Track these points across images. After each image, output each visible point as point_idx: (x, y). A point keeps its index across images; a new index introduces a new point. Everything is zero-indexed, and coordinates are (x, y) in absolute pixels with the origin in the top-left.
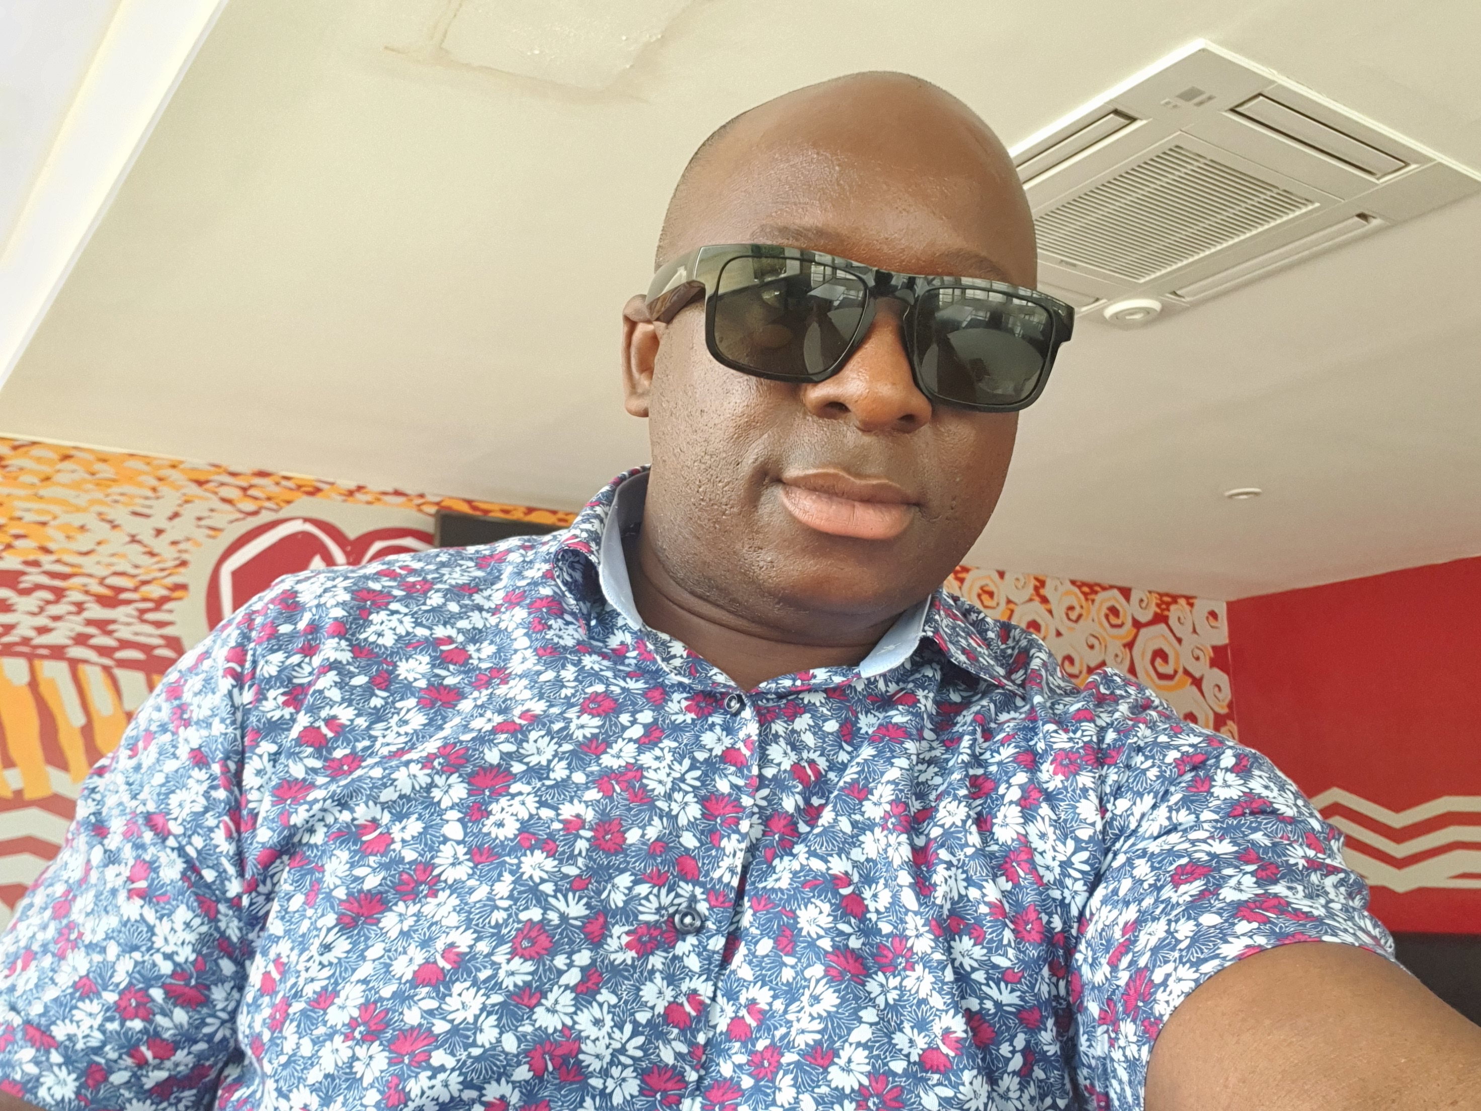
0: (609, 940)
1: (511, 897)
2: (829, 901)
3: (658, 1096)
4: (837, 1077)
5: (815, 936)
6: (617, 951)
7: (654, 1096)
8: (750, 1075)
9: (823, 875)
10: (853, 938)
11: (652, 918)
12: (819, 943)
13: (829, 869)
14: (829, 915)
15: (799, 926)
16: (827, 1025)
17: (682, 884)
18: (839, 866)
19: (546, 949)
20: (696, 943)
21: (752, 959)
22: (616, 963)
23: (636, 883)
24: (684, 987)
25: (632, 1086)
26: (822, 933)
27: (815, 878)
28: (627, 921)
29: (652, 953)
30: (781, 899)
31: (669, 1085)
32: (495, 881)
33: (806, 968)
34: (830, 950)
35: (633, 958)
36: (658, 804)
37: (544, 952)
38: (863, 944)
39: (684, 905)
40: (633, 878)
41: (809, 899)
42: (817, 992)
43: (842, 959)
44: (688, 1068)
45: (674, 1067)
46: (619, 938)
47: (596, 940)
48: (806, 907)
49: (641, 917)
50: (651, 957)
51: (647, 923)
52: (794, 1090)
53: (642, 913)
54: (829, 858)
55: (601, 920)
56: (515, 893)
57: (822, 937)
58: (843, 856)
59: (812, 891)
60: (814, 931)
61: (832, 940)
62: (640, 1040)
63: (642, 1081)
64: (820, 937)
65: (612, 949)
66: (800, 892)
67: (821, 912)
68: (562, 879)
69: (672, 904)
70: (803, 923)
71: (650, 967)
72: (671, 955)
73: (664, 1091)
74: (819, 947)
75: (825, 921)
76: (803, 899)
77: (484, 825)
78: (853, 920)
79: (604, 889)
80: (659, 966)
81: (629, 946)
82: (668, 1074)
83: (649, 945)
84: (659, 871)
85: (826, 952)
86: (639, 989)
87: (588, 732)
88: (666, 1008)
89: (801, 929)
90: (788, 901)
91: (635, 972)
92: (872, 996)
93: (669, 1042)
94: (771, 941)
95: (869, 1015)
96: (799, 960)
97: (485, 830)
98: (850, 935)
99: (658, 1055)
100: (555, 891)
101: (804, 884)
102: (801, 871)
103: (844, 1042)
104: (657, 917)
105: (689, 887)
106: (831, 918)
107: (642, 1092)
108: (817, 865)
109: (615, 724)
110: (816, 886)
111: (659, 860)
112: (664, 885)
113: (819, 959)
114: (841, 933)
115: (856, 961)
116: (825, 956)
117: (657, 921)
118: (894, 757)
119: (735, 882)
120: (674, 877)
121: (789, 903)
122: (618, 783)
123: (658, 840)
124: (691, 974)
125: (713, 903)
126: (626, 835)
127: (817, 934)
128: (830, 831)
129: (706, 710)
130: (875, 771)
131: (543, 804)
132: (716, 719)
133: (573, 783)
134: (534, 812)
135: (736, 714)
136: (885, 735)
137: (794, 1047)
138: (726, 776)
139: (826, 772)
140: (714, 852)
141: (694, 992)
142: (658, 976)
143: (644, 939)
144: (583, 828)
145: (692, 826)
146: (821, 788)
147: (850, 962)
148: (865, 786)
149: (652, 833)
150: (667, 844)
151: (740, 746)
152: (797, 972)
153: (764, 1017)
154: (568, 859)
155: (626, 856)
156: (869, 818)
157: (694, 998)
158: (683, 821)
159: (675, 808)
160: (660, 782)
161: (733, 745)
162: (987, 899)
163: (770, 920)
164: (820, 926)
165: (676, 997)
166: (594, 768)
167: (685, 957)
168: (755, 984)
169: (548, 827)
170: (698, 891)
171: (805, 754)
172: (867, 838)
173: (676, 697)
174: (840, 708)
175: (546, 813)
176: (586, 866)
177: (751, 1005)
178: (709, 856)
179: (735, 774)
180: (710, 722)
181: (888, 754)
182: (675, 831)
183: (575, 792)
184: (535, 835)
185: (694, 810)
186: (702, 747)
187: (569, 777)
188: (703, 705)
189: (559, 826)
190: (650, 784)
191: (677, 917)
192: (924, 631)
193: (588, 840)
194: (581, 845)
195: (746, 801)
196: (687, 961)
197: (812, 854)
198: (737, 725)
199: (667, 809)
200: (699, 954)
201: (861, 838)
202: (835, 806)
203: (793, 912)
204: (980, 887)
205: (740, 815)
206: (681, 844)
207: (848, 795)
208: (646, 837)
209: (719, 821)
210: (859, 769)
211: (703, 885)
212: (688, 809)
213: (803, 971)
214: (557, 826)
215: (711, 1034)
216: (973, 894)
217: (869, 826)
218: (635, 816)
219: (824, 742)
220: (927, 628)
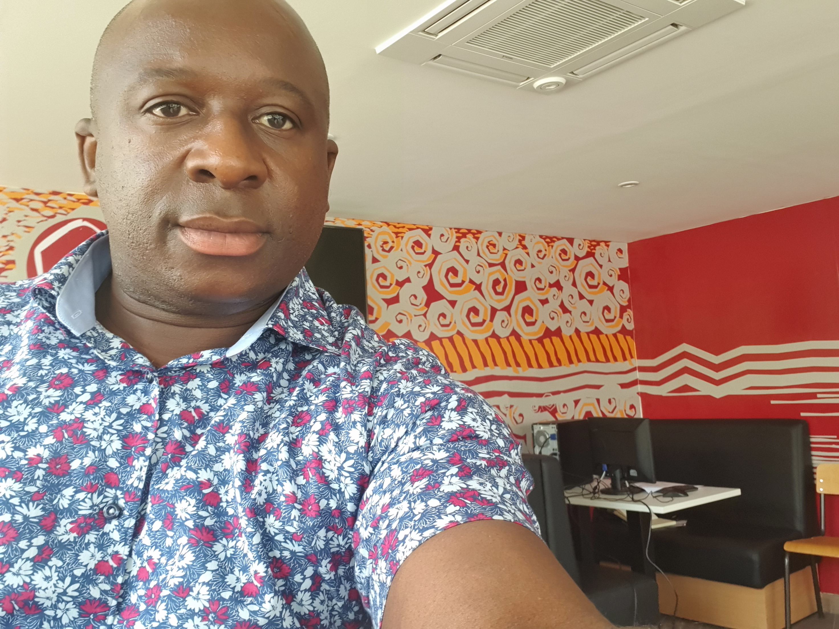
0: (58, 528)
2: (195, 498)
3: (92, 616)
4: (191, 603)
5: (184, 519)
6: (64, 534)
7: (89, 617)
8: (145, 603)
9: (194, 481)
10: (208, 519)
11: (87, 512)
12: (186, 523)
13: (198, 478)
14: (194, 506)
15: (176, 513)
16: (186, 573)
17: (108, 490)
18: (204, 475)
19: (14, 538)
20: (117, 524)
21: (151, 533)
22: (63, 541)
23: (76, 492)
24: (110, 551)
25: (74, 613)
26: (188, 517)
27: (188, 483)
28: (71, 516)
29: (88, 533)
30: (167, 497)
31: (98, 610)
33: (178, 538)
34: (192, 527)
35: (75, 537)
36: (93, 443)
37: (12, 540)
38: (216, 522)
39: (111, 502)
40: (75, 489)
41: (183, 497)
42: (183, 553)
43: (199, 533)
44: (109, 599)
45: (100, 599)
46: (65, 526)
47: (49, 529)
48: (181, 502)
49: (80, 512)
50: (87, 535)
51: (84, 516)
52: (166, 612)
53: (80, 510)
54: (199, 471)
55: (53, 517)
57: (188, 519)
58: (208, 469)
59: (186, 492)
60: (184, 516)
61: (194, 521)
62: (76, 586)
63: (80, 609)
64: (187, 520)
65: (60, 534)
66: (178, 492)
67: (189, 505)
68: (25, 494)
69: (101, 502)
70: (178, 511)
71: (86, 541)
72: (101, 533)
73: (95, 613)
74: (186, 526)
75: (191, 510)
76: (180, 496)
78: (210, 508)
79: (56, 498)
80: (93, 540)
81: (72, 530)
82: (97, 604)
83: (85, 529)
84: (91, 484)
85: (190, 529)
86: (78, 555)
87: (52, 400)
88: (96, 565)
89: (177, 515)
90: (171, 498)
91: (76, 545)
92: (216, 553)
93: (97, 585)
94: (161, 522)
95: (212, 565)
96: (175, 533)
98: (206, 518)
99: (89, 594)
100: (20, 502)
101: (182, 487)
102: (181, 479)
103: (196, 582)
104: (91, 511)
105: (113, 491)
106: (195, 508)
107: (80, 615)
108: (191, 475)
109: (71, 394)
110: (190, 488)
111: (92, 477)
112: (95, 492)
113: (185, 533)
114: (200, 517)
115: (208, 533)
116: (189, 531)
117: (90, 514)
118: (246, 405)
119: (141, 486)
120: (102, 486)
121: (172, 499)
122: (67, 432)
123: (91, 465)
124: (114, 543)
125: (127, 500)
126: (71, 465)
127: (186, 518)
128: (202, 454)
129: (134, 381)
130: (234, 414)
131: (16, 448)
132: (140, 386)
133: (39, 433)
134: (10, 454)
135: (151, 381)
136: (244, 390)
137: (167, 586)
138: (140, 421)
139: (208, 413)
140: (128, 469)
141: (117, 553)
142: (92, 546)
143: (82, 525)
144: (42, 462)
145: (115, 454)
146: (203, 423)
147: (205, 534)
148: (228, 424)
149: (87, 462)
150: (97, 467)
151: (152, 402)
152: (174, 541)
153: (155, 566)
154: (30, 482)
155: (71, 477)
156: (228, 445)
157: (116, 556)
158: (109, 452)
159: (104, 444)
160: (95, 429)
161: (148, 401)
162: (284, 493)
163: (160, 510)
164: (187, 513)
165: (104, 557)
166: (55, 422)
167: (110, 533)
168: (152, 547)
169: (18, 464)
170: (119, 493)
171: (193, 404)
172: (226, 457)
173: (114, 374)
174: (220, 373)
175: (18, 454)
176: (43, 485)
177: (150, 559)
178: (125, 472)
179: (146, 420)
180: (135, 388)
181: (243, 403)
182: (104, 457)
183: (39, 439)
184: (8, 468)
185: (117, 445)
186: (126, 405)
187: (37, 429)
188: (132, 378)
189: (26, 462)
190: (88, 431)
191: (105, 510)
192: (267, 325)
193: (44, 469)
194: (40, 473)
195: (151, 436)
196: (112, 535)
197: (189, 468)
198: (151, 389)
199: (99, 446)
200: (119, 531)
201: (221, 457)
202: (207, 437)
203: (173, 505)
204: (282, 485)
205: (146, 445)
206: (108, 466)
207: (215, 431)
208: (84, 464)
209: (133, 449)
210: (225, 413)
211: (121, 489)
212: (112, 444)
213: (176, 540)
214: (24, 462)
215: (127, 577)
216: (279, 489)
217: (228, 449)
218: (77, 452)
219: (208, 395)
220: (270, 322)
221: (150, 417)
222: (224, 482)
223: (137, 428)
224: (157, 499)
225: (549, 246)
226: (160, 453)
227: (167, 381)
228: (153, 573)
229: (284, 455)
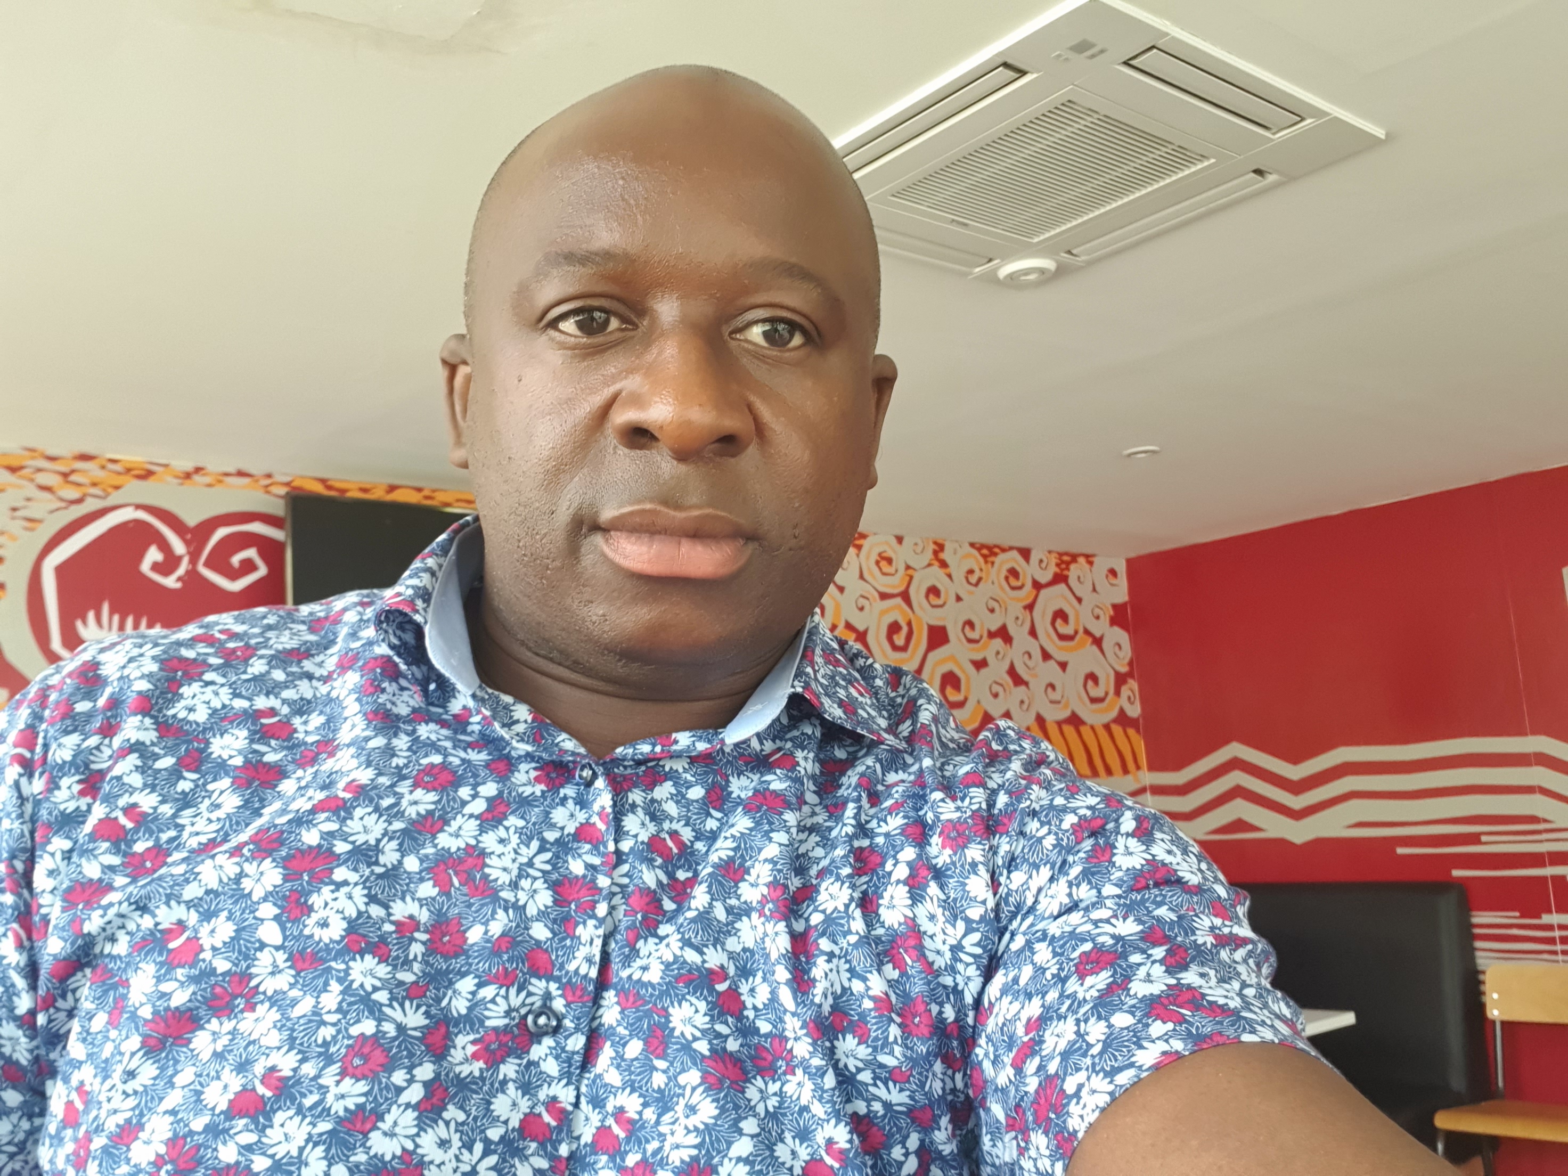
0: (452, 1051)
1: (339, 1010)
2: (705, 999)
5: (690, 1038)
6: (462, 1063)
9: (698, 969)
10: (731, 1039)
11: (501, 1022)
12: (695, 1045)
13: (704, 961)
14: (705, 1014)
15: (671, 1025)
16: (704, 1139)
17: (534, 981)
18: (714, 958)
19: (382, 1065)
20: (553, 1044)
21: (619, 1062)
22: (462, 1075)
23: (480, 985)
24: (542, 1095)
26: (698, 1034)
27: (689, 971)
28: (472, 1029)
29: (503, 1061)
30: (651, 995)
32: (320, 992)
33: (680, 1073)
34: (707, 1053)
35: (481, 1069)
36: (503, 894)
37: (379, 1068)
38: (741, 1045)
39: (538, 1004)
40: (476, 980)
41: (683, 996)
42: (693, 1102)
43: (721, 1064)
46: (464, 1048)
47: (438, 1051)
48: (680, 1005)
49: (488, 1023)
50: (502, 1066)
51: (495, 1029)
53: (488, 1018)
54: (705, 950)
55: (443, 1030)
56: (344, 1005)
57: (698, 1039)
58: (719, 947)
59: (687, 987)
60: (689, 1032)
61: (710, 1042)
62: (493, 1160)
64: (695, 1039)
65: (456, 1061)
66: (673, 988)
67: (697, 1011)
68: (397, 986)
69: (523, 1004)
70: (676, 1022)
71: (501, 1076)
72: (525, 1061)
74: (695, 1051)
75: (702, 1020)
76: (676, 995)
77: (305, 926)
78: (730, 1019)
79: (445, 996)
80: (513, 1075)
81: (475, 1056)
83: (498, 1054)
84: (506, 969)
85: (703, 1056)
86: (489, 1103)
87: (422, 809)
88: (521, 1121)
89: (674, 1029)
90: (660, 997)
91: (484, 1084)
92: (752, 1103)
93: (527, 1159)
94: (641, 1043)
95: (750, 1126)
96: (672, 1064)
97: (307, 932)
98: (727, 1037)
100: (391, 1000)
101: (678, 979)
102: (674, 963)
103: (723, 1157)
104: (506, 1021)
105: (543, 984)
106: (708, 1018)
108: (691, 956)
109: (454, 799)
110: (691, 981)
111: (506, 957)
112: (513, 984)
113: (695, 1064)
114: (718, 1035)
115: (735, 1066)
116: (702, 1061)
117: (507, 1026)
118: (772, 831)
119: (594, 973)
120: (524, 974)
121: (661, 1000)
122: (456, 874)
123: (503, 935)
124: (549, 1080)
125: (570, 999)
126: (467, 935)
127: (693, 1035)
128: (704, 917)
129: (557, 782)
130: (751, 848)
131: (372, 899)
132: (569, 791)
133: (405, 872)
134: (363, 908)
135: (589, 784)
136: (762, 805)
137: (667, 1164)
138: (580, 856)
139: (692, 842)
140: (568, 942)
141: (554, 1100)
142: (511, 1086)
143: (493, 1047)
144: (418, 930)
145: (542, 915)
146: (686, 860)
147: (730, 1066)
148: (742, 865)
149: (496, 928)
150: (514, 939)
151: (595, 819)
152: (669, 1078)
153: (633, 1127)
154: (403, 965)
155: (468, 957)
156: (745, 902)
157: (554, 1106)
158: (531, 911)
159: (522, 897)
160: (505, 869)
161: (587, 819)
162: (871, 993)
163: (640, 1019)
164: (695, 1027)
165: (533, 1107)
166: (429, 850)
167: (541, 1062)
168: (624, 1089)
169: (379, 929)
170: (553, 986)
171: (666, 825)
172: (743, 925)
173: (523, 767)
174: (706, 773)
175: (376, 911)
176: (423, 971)
177: (619, 1113)
178: (563, 947)
179: (590, 852)
180: (561, 795)
181: (766, 827)
182: (524, 922)
183: (407, 885)
184: (364, 936)
185: (545, 898)
186: (553, 826)
187: (400, 862)
188: (553, 775)
189: (392, 928)
190: (493, 873)
191: (530, 1019)
192: (793, 686)
193: (424, 943)
194: (417, 949)
195: (603, 882)
196: (544, 1066)
197: (687, 943)
198: (591, 798)
199: (513, 900)
200: (557, 1057)
201: (737, 925)
202: (710, 887)
203: (665, 1010)
204: (864, 980)
205: (596, 898)
206: (531, 937)
207: (723, 876)
208: (490, 934)
209: (573, 906)
210: (735, 845)
211: (557, 979)
212: (537, 897)
213: (676, 1078)
214: (388, 927)
215: (574, 1146)
216: (857, 986)
217: (746, 911)
218: (476, 912)
219: (689, 811)
220: (796, 683)
221: (596, 847)
222: (745, 972)
223: (576, 867)
224: (631, 999)
225: (986, 562)
226: (620, 913)
227: (618, 783)
228: (628, 1139)
229: (858, 925)
